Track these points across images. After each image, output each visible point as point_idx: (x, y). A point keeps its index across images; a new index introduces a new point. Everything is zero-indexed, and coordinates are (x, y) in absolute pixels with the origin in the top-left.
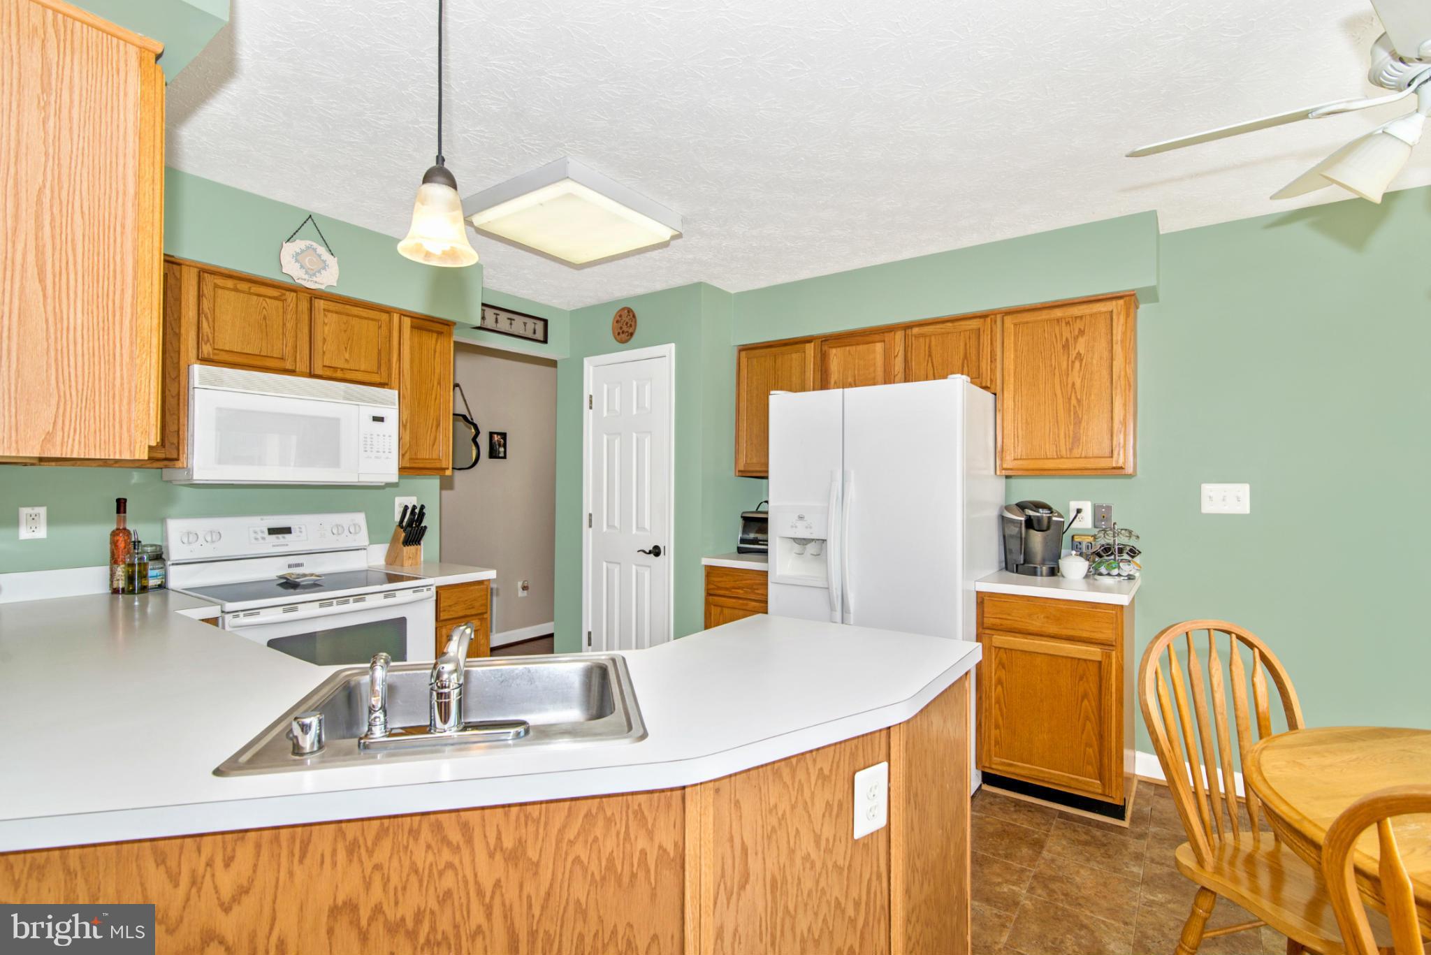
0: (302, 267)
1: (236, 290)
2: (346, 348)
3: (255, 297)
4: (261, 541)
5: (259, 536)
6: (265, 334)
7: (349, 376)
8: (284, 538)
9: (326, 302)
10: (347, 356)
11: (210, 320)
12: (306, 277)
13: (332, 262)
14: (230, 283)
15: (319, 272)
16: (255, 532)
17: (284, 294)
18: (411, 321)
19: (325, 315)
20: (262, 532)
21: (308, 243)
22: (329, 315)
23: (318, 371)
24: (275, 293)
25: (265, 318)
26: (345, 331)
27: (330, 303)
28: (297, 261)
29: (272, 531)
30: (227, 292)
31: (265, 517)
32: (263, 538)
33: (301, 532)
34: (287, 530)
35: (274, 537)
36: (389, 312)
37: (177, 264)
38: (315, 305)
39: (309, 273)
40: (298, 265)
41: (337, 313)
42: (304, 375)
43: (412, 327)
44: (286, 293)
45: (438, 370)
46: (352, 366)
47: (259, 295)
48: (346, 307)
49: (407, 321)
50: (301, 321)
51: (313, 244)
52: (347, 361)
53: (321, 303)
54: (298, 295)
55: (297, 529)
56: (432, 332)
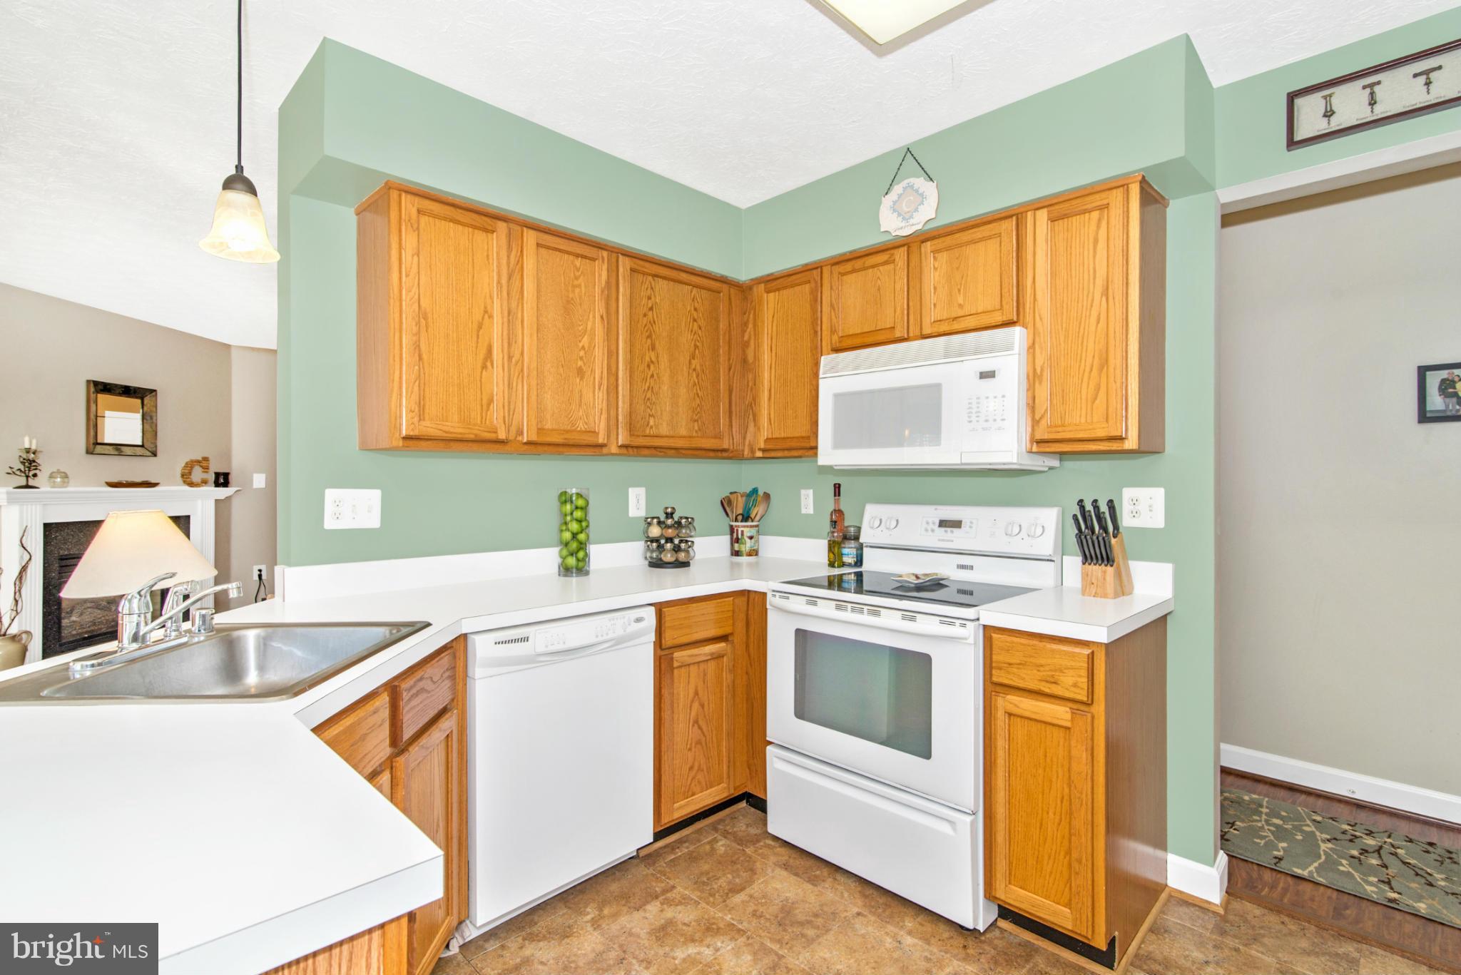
0: (899, 215)
1: (854, 271)
2: (959, 290)
3: (871, 270)
4: (930, 533)
5: (931, 526)
6: (879, 305)
7: (956, 326)
8: (952, 532)
9: (933, 242)
10: (961, 300)
11: (836, 309)
12: (903, 224)
13: (930, 189)
14: (849, 267)
15: (916, 210)
16: (928, 523)
17: (893, 255)
18: (1048, 212)
19: (935, 258)
20: (934, 523)
21: (905, 183)
22: (939, 256)
23: (927, 331)
24: (883, 257)
25: (879, 289)
26: (958, 268)
27: (935, 242)
28: (895, 211)
29: (943, 524)
30: (849, 276)
31: (939, 507)
32: (933, 531)
33: (971, 527)
34: (957, 524)
35: (943, 529)
36: (1016, 215)
37: (817, 268)
38: (923, 249)
39: (906, 217)
40: (895, 214)
41: (948, 249)
42: (916, 338)
43: (1052, 220)
44: (895, 251)
45: (1101, 273)
46: (967, 310)
47: (873, 267)
48: (957, 236)
49: (1043, 215)
50: (914, 277)
51: (912, 180)
52: (961, 306)
53: (928, 246)
54: (909, 247)
55: (968, 524)
56: (1090, 211)
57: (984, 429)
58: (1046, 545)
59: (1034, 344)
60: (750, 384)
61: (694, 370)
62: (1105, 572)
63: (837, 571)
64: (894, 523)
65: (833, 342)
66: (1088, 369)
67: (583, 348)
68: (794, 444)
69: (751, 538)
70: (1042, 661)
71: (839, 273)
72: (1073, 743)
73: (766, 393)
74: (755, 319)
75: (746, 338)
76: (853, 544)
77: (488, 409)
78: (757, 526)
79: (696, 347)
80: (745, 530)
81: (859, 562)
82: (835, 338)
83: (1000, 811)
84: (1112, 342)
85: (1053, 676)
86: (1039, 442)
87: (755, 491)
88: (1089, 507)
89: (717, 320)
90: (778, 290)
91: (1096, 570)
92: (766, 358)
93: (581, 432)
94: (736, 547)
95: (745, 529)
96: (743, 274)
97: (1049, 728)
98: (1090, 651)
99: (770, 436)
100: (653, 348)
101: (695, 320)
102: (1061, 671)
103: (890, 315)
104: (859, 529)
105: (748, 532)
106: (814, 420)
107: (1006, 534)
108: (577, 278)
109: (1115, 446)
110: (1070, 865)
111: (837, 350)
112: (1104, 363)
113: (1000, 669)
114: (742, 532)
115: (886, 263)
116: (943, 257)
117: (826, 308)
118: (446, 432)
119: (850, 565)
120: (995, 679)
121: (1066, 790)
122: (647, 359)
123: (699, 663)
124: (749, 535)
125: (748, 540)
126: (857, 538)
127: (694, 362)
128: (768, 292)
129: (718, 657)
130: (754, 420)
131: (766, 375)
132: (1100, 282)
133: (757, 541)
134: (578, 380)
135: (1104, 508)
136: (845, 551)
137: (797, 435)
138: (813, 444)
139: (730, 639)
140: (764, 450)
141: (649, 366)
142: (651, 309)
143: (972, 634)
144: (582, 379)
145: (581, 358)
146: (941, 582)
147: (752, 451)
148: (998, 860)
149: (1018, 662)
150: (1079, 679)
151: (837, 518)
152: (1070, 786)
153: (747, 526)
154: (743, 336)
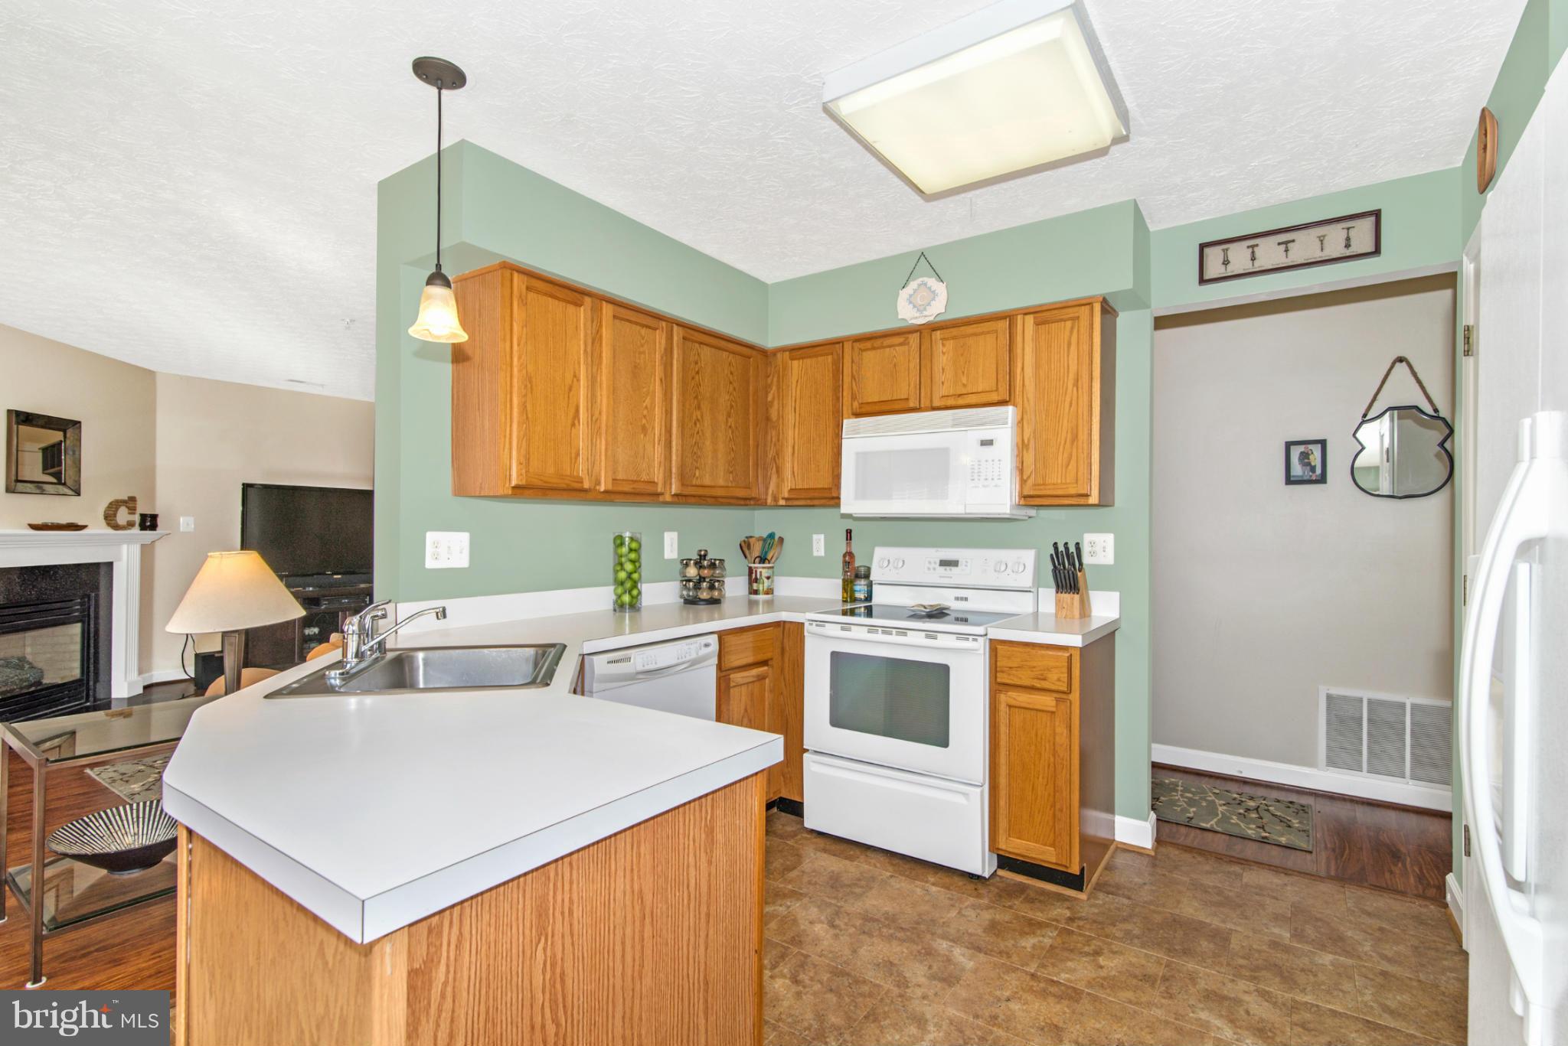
0: (914, 306)
1: (874, 348)
2: (963, 373)
3: (888, 349)
4: (932, 571)
5: (933, 565)
6: (895, 379)
7: (961, 402)
8: (951, 570)
9: (942, 331)
10: (965, 382)
11: (857, 380)
12: (918, 315)
13: (940, 288)
14: (868, 344)
15: (929, 304)
16: (930, 563)
18: (1035, 318)
19: (943, 345)
20: (935, 563)
21: (919, 281)
22: (947, 343)
23: (936, 404)
24: (900, 340)
25: (895, 365)
26: (962, 355)
27: (944, 331)
28: (910, 302)
29: (944, 563)
30: (869, 352)
31: (939, 549)
32: (934, 569)
33: (966, 566)
34: (954, 563)
35: (943, 568)
36: (1009, 317)
37: (838, 343)
38: (933, 337)
39: (920, 309)
40: (911, 306)
41: (954, 338)
42: (926, 410)
43: (1037, 324)
44: (910, 336)
45: (1073, 368)
46: (969, 389)
47: (890, 346)
48: (962, 328)
49: (1030, 319)
50: (925, 357)
51: (925, 279)
52: (964, 385)
53: (938, 334)
54: (921, 333)
55: (964, 563)
56: (1065, 320)
57: (984, 486)
58: (1026, 580)
59: (1022, 419)
60: (774, 440)
61: (730, 427)
62: (1073, 599)
63: (849, 606)
64: (901, 564)
65: (854, 407)
66: (1063, 442)
67: (646, 407)
68: (816, 495)
69: (768, 578)
70: (1035, 664)
71: (860, 349)
72: (1057, 724)
73: (790, 450)
74: (778, 381)
75: (770, 398)
76: (863, 582)
77: (575, 462)
78: (772, 567)
79: (732, 406)
80: (764, 571)
81: (869, 598)
82: (856, 404)
83: (1003, 781)
84: (1080, 421)
85: (1042, 675)
86: (1025, 497)
87: (771, 536)
88: (1061, 548)
89: (748, 382)
90: (803, 358)
91: (1066, 597)
92: (790, 418)
93: (644, 482)
94: (755, 587)
95: (762, 570)
96: (771, 343)
97: (1039, 714)
98: (1067, 655)
99: (793, 487)
100: (699, 407)
101: (731, 383)
102: (1049, 670)
103: (904, 389)
104: (869, 569)
105: (765, 573)
106: (835, 473)
107: (995, 571)
108: (642, 346)
109: (1082, 501)
110: (1054, 815)
111: (857, 415)
112: (1075, 438)
113: (1003, 672)
114: (761, 572)
115: (901, 344)
116: (950, 344)
117: (847, 379)
118: (545, 482)
119: (860, 600)
120: (999, 680)
121: (1052, 759)
122: (694, 417)
123: (748, 683)
124: (767, 575)
125: (765, 580)
126: (867, 576)
127: (730, 420)
128: (792, 359)
129: (761, 678)
130: (778, 472)
131: (790, 433)
132: (1072, 376)
133: (772, 581)
134: (642, 436)
135: (1072, 549)
136: (857, 588)
137: (821, 486)
138: (834, 495)
139: (770, 663)
140: (787, 499)
141: (695, 424)
142: (698, 373)
143: (981, 647)
144: (645, 435)
145: (645, 417)
146: (944, 611)
147: (775, 499)
148: (1001, 820)
149: (1016, 665)
150: (1062, 675)
151: (849, 558)
152: (1054, 756)
153: (763, 568)
154: (767, 397)
